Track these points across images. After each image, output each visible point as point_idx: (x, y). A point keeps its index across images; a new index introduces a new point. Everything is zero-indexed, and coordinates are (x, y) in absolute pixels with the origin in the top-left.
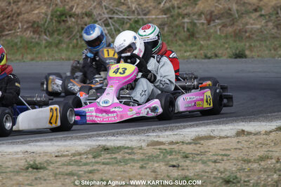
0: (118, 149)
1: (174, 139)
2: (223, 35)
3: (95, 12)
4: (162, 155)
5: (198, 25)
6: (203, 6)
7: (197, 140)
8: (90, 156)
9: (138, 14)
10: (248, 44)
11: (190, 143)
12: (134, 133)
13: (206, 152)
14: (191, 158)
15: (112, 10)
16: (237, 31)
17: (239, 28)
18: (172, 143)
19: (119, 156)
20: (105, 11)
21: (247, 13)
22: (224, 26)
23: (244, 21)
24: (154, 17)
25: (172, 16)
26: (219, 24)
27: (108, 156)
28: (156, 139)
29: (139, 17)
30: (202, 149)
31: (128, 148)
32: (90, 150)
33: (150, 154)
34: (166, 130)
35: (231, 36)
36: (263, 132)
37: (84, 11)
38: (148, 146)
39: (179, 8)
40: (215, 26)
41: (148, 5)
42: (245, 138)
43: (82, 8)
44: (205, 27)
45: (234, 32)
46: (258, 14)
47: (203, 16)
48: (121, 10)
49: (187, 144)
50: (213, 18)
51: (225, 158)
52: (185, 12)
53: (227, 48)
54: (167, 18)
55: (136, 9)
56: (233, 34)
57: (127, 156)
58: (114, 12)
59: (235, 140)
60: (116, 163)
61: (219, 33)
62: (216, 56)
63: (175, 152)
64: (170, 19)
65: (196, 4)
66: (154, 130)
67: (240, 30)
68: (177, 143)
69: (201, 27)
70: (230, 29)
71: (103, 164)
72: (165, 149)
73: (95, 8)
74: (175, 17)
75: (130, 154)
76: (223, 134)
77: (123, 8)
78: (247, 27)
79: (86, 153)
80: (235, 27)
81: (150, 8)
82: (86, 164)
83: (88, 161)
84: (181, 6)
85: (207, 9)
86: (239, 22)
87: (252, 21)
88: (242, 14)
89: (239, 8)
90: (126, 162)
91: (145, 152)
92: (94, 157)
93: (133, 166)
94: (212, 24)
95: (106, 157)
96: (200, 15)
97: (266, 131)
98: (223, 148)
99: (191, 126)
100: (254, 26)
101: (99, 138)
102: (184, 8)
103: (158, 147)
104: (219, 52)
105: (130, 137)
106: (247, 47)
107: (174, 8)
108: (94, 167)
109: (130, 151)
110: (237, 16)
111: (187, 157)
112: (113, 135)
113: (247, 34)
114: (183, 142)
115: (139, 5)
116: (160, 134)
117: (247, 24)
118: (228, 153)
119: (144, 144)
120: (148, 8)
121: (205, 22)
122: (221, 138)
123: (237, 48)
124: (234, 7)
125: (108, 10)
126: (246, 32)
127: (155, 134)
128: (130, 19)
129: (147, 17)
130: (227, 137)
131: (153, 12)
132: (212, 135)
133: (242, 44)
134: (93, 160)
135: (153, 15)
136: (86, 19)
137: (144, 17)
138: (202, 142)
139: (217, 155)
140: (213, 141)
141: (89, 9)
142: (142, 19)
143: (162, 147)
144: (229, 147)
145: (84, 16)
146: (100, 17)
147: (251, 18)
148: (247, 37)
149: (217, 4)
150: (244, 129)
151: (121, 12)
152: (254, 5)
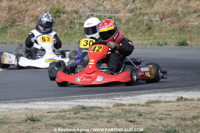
0: (93, 108)
1: (132, 102)
2: (171, 29)
3: (81, 11)
4: (123, 113)
5: (154, 21)
6: (157, 8)
7: (149, 103)
8: (72, 113)
9: (111, 13)
10: (189, 36)
11: (143, 106)
12: (104, 97)
13: (155, 112)
14: (144, 116)
15: (93, 9)
16: (181, 26)
17: (182, 24)
18: (131, 105)
19: (92, 113)
20: (88, 10)
21: (189, 13)
22: (172, 22)
23: (186, 19)
24: (122, 15)
25: (135, 15)
26: (169, 21)
27: (85, 113)
28: (119, 102)
29: (112, 15)
30: (152, 110)
31: (99, 108)
32: (72, 109)
33: (115, 113)
34: (127, 96)
35: (177, 30)
36: (196, 99)
37: (73, 10)
38: (114, 106)
39: (141, 9)
40: (166, 22)
41: (118, 7)
42: (183, 103)
43: (72, 7)
44: (159, 23)
45: (180, 27)
46: (197, 14)
47: (158, 15)
48: (99, 9)
49: (141, 106)
50: (165, 17)
51: (168, 117)
52: (145, 12)
53: (174, 39)
54: (132, 16)
55: (110, 9)
56: (178, 28)
57: (98, 114)
58: (94, 11)
59: (176, 104)
60: (90, 118)
61: (168, 27)
62: (166, 44)
63: (133, 111)
64: (134, 16)
65: (153, 7)
66: (118, 96)
67: (183, 26)
68: (134, 105)
69: (156, 23)
70: (176, 25)
71: (81, 118)
72: (126, 109)
73: (81, 7)
74: (138, 16)
75: (100, 112)
76: (167, 100)
77: (101, 8)
78: (189, 24)
79: (69, 111)
80: (180, 24)
81: (120, 9)
82: (69, 118)
83: (71, 116)
84: (142, 7)
85: (161, 10)
86: (183, 20)
87: (192, 20)
88: (186, 14)
89: (183, 10)
90: (97, 117)
91: (111, 111)
92: (75, 114)
93: (103, 121)
94: (164, 21)
95: (83, 114)
96: (155, 15)
97: (198, 99)
98: (167, 109)
99: (145, 93)
100: (194, 23)
101: (80, 100)
102: (144, 9)
103: (121, 108)
104: (168, 41)
105: (101, 100)
106: (188, 38)
107: (137, 9)
108: (74, 121)
109: (100, 110)
110: (181, 15)
111: (141, 115)
112: (89, 99)
113: (189, 29)
114: (138, 105)
115: (112, 6)
116: (123, 98)
117: (188, 22)
118: (170, 113)
119: (111, 106)
120: (118, 8)
121: (159, 19)
122: (165, 102)
123: (181, 39)
124: (180, 9)
125: (90, 9)
126: (188, 27)
127: (119, 98)
128: (105, 16)
129: (117, 15)
130: (170, 102)
131: (122, 11)
132: (159, 100)
133: (185, 36)
134: (74, 116)
135: (121, 14)
136: (74, 15)
137: (115, 15)
138: (152, 105)
139: (162, 114)
140: (160, 105)
141: (77, 8)
142: (114, 16)
143: (124, 107)
144: (171, 109)
145: (73, 13)
146: (84, 14)
147: (192, 17)
148: (188, 31)
149: (167, 7)
150: (183, 96)
151: (100, 11)
152: (194, 8)
